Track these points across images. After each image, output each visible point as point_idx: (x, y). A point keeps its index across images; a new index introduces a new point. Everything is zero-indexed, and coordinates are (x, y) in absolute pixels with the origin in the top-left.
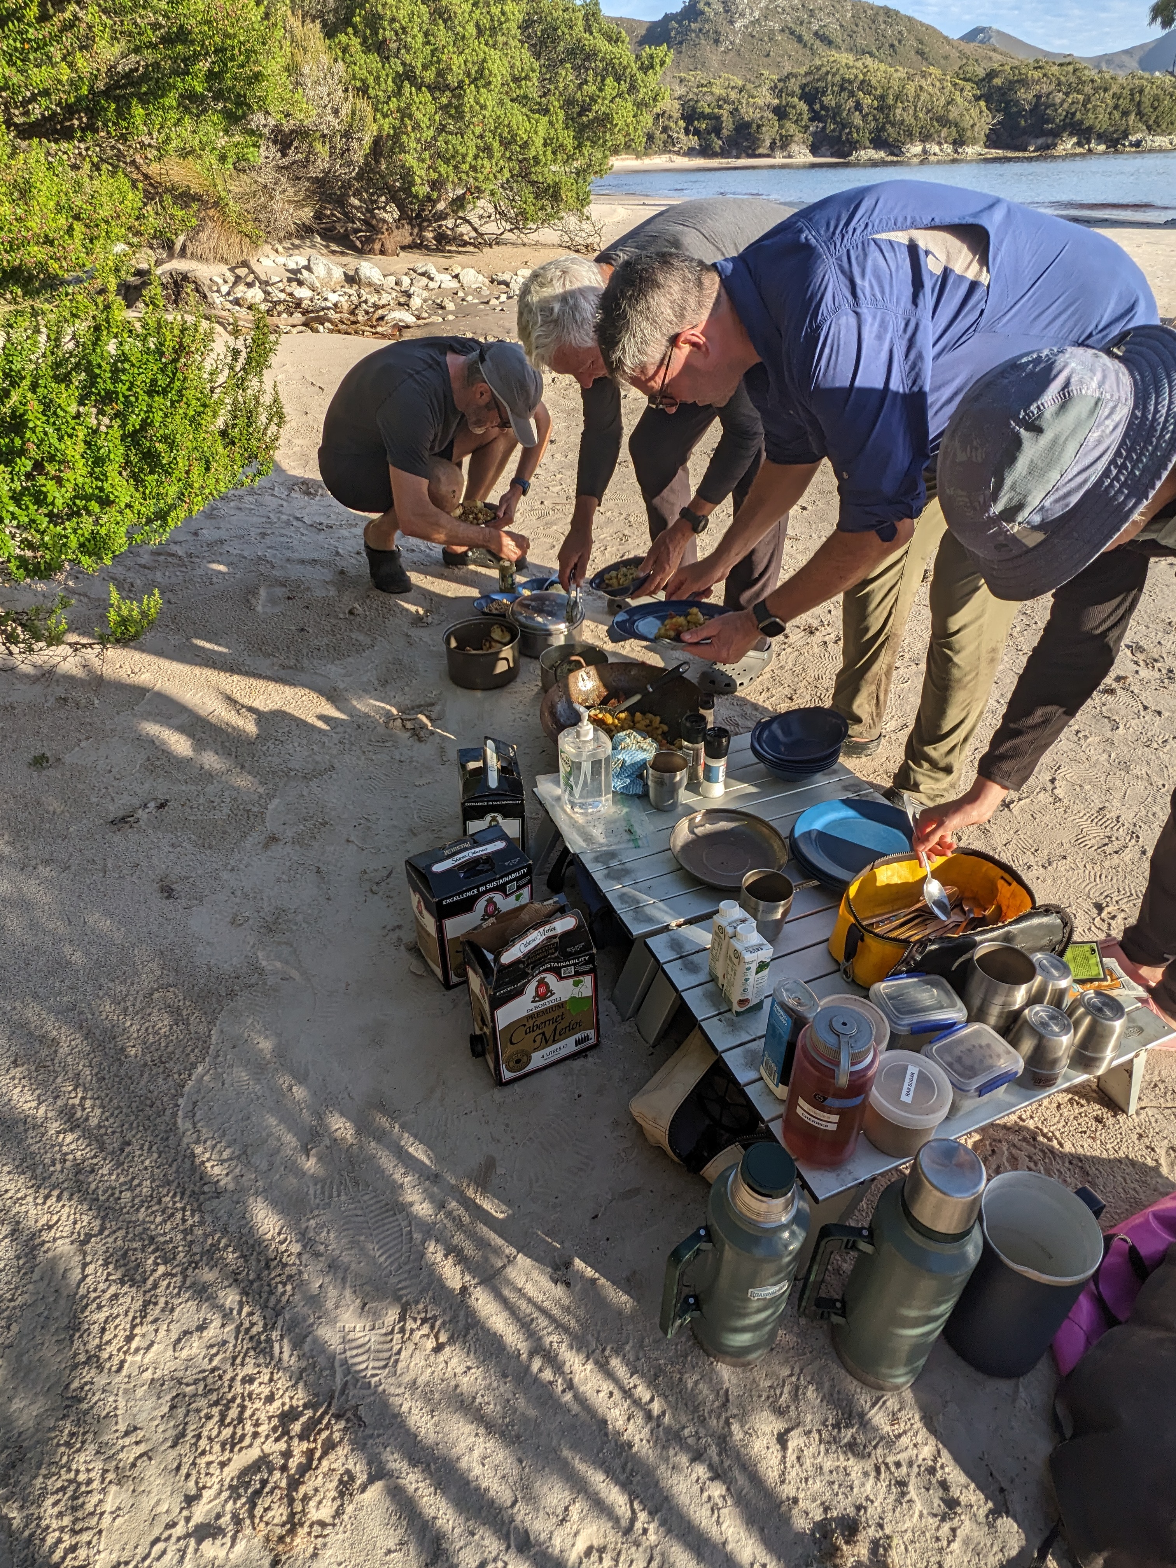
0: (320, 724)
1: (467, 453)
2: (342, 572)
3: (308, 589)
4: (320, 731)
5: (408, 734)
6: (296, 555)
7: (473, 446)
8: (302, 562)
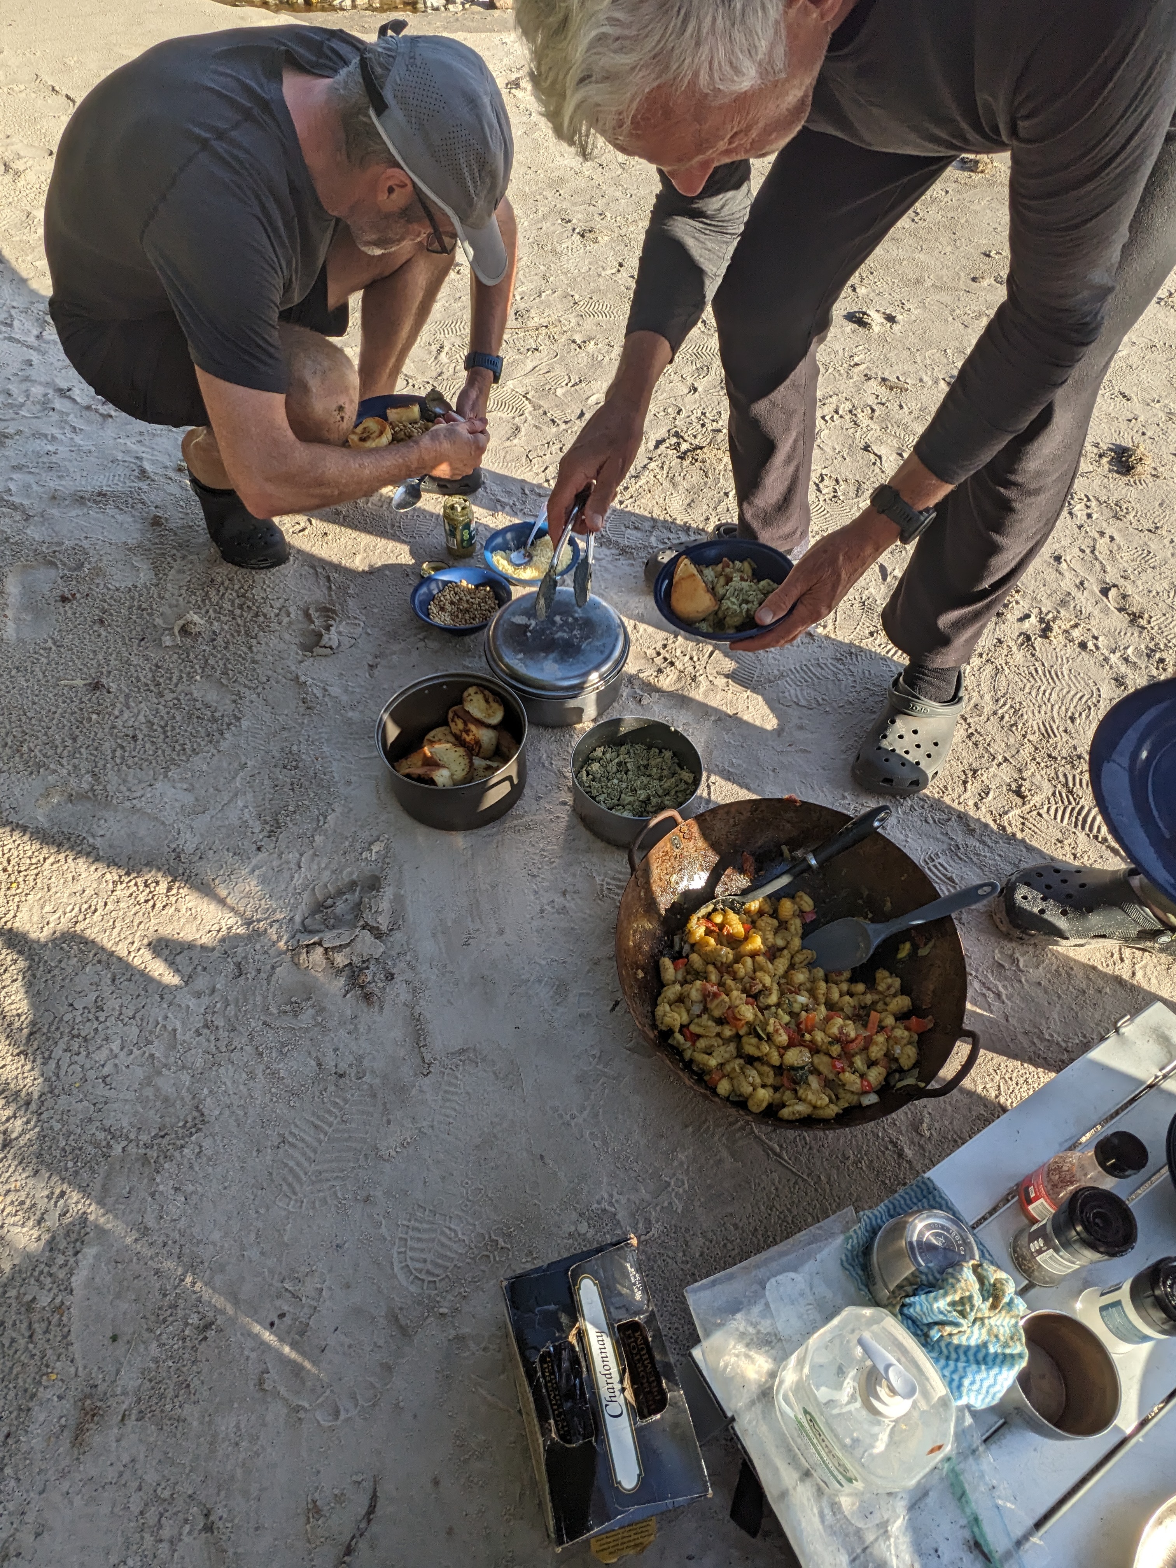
0: (159, 970)
1: (354, 290)
2: (156, 522)
3: (98, 571)
4: (163, 990)
5: (341, 981)
6: (67, 486)
7: (366, 277)
8: (80, 500)
